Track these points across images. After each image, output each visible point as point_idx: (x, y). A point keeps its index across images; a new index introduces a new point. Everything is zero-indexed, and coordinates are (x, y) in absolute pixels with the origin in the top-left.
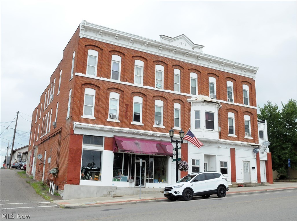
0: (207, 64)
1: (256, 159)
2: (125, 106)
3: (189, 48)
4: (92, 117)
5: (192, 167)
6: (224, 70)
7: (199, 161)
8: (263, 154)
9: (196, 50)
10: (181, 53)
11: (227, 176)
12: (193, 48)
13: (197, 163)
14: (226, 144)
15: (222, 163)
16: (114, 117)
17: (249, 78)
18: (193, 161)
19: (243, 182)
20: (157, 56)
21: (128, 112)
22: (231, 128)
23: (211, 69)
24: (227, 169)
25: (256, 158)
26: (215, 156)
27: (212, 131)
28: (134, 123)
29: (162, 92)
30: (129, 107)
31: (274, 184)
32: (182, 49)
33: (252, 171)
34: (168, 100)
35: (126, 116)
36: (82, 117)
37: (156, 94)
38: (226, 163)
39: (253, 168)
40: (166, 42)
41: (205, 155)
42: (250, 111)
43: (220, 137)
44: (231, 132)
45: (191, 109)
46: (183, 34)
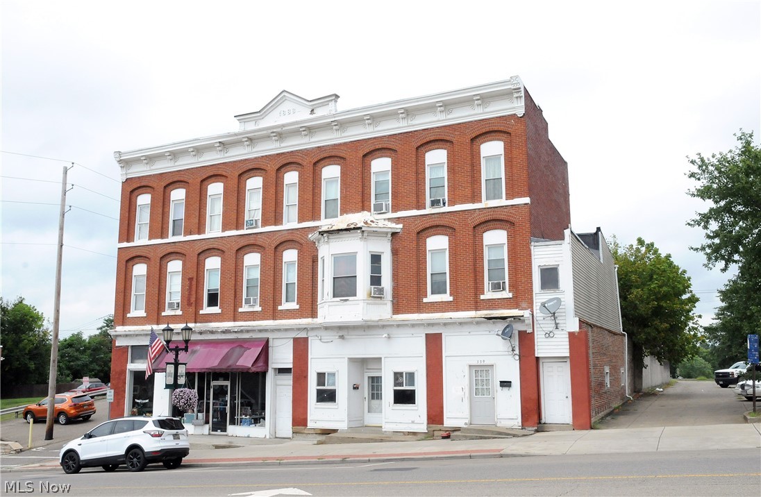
0: (363, 131)
1: (517, 357)
2: (188, 283)
3: (302, 115)
4: (142, 313)
5: (317, 390)
6: (413, 125)
7: (334, 375)
8: (550, 339)
9: (320, 112)
10: (294, 132)
11: (416, 408)
12: (313, 110)
13: (330, 381)
14: (413, 326)
15: (398, 376)
16: (171, 305)
17: (500, 117)
18: (321, 377)
19: (466, 424)
20: (246, 160)
21: (194, 292)
22: (438, 278)
23: (375, 138)
24: (413, 392)
25: (517, 352)
26: (379, 359)
27: (348, 302)
28: (207, 310)
29: (255, 236)
30: (194, 283)
31: (598, 429)
32: (283, 126)
33: (502, 393)
34: (267, 249)
35: (189, 300)
36: (129, 315)
37: (243, 242)
38: (411, 376)
39: (506, 384)
40: (251, 126)
41: (352, 360)
42: (502, 217)
43: (397, 310)
44: (438, 289)
45: (317, 255)
46: (284, 91)
